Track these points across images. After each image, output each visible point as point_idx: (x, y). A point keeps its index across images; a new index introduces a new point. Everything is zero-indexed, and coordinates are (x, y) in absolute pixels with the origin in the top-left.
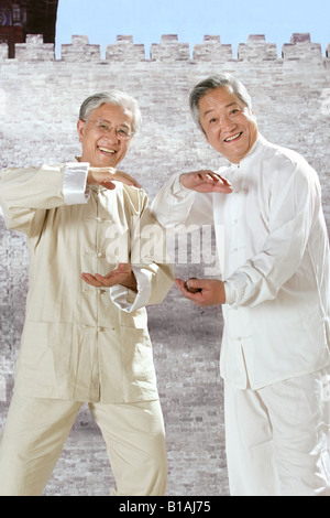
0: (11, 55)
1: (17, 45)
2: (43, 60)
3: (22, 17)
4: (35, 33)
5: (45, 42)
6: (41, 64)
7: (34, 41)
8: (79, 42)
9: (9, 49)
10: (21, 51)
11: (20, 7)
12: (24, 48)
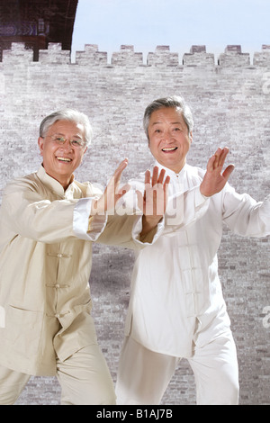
0: (36, 59)
1: (40, 51)
2: (61, 64)
3: (45, 29)
4: (56, 42)
5: (63, 49)
6: (59, 67)
7: (55, 48)
8: (90, 50)
9: (34, 54)
10: (44, 55)
11: (45, 21)
12: (46, 53)
